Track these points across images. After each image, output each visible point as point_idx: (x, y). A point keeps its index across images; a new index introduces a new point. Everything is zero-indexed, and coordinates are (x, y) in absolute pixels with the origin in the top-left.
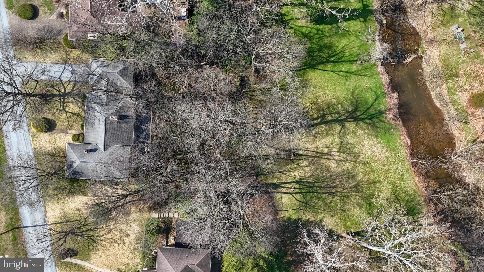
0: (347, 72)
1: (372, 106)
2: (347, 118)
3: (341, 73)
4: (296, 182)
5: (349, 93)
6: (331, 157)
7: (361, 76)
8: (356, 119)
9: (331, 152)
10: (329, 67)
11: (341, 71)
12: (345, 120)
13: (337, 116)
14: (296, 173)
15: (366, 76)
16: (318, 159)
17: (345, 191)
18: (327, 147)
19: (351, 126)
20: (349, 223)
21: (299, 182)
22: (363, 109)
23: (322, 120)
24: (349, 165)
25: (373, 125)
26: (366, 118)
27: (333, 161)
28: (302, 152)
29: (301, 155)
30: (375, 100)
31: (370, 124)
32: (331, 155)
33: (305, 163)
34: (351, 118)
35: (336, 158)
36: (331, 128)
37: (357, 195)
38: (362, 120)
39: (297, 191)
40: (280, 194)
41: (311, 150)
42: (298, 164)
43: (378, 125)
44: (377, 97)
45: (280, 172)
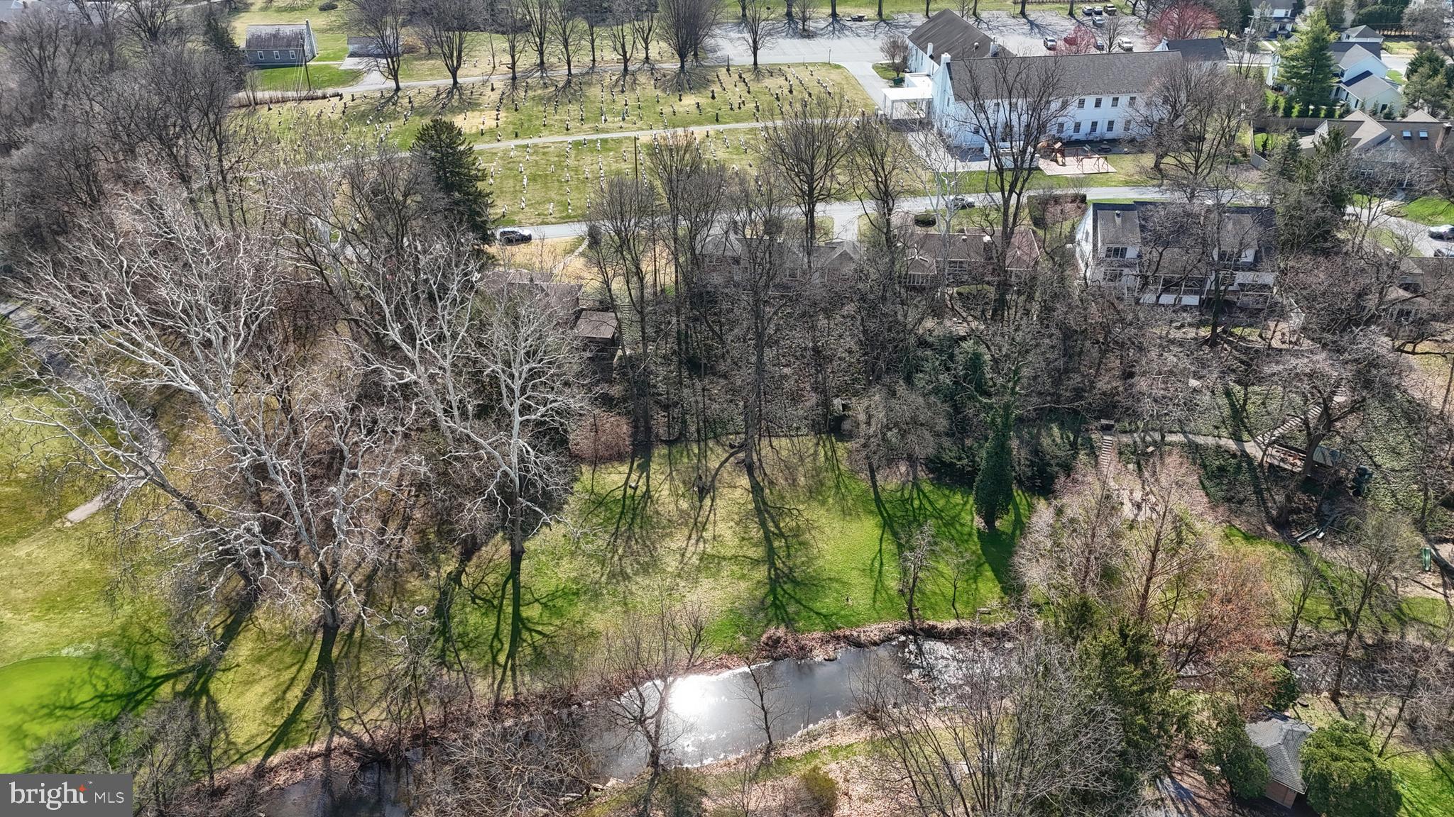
0: (880, 572)
1: (805, 606)
2: (776, 569)
3: (877, 564)
4: (648, 490)
5: (833, 575)
6: (693, 541)
7: (875, 594)
8: (774, 582)
9: (705, 543)
10: (889, 547)
11: (882, 564)
12: (773, 564)
13: (782, 554)
14: (665, 493)
15: (874, 602)
16: (691, 525)
17: (616, 557)
18: (714, 538)
19: (761, 573)
20: (543, 558)
21: (647, 495)
22: (799, 594)
23: (773, 533)
24: (672, 564)
25: (762, 607)
26: (776, 598)
27: (684, 545)
28: (708, 502)
29: (701, 500)
30: (818, 614)
31: (763, 602)
32: (698, 541)
33: (684, 505)
34: (776, 574)
35: (691, 549)
36: (755, 545)
37: (602, 575)
38: (773, 591)
39: (630, 491)
40: (627, 471)
41: (712, 515)
42: (683, 495)
43: (761, 615)
44: (825, 616)
45: (671, 473)
